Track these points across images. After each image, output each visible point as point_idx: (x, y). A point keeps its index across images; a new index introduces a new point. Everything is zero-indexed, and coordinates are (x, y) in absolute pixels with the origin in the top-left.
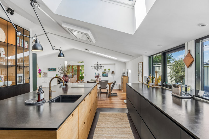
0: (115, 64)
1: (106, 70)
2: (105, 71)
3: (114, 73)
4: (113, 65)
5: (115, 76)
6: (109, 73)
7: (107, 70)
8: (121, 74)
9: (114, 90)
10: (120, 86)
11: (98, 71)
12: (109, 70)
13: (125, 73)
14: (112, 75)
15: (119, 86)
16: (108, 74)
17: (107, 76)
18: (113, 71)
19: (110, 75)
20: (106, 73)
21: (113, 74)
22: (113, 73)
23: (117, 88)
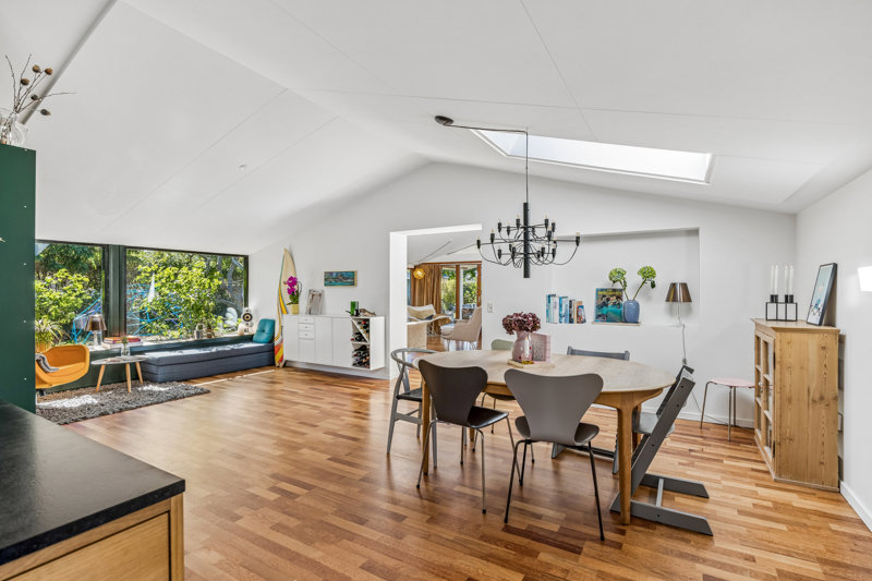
0: (695, 232)
1: (621, 273)
2: (618, 286)
3: (687, 298)
4: (682, 242)
5: (691, 324)
6: (649, 298)
7: (633, 279)
8: (757, 308)
9: (689, 424)
10: (746, 401)
11: (526, 275)
12: (648, 275)
13: (789, 299)
14: (671, 312)
15: (733, 399)
16: (637, 305)
17: (628, 316)
18: (679, 280)
19: (654, 312)
20: (625, 299)
21: (680, 306)
22: (679, 295)
23: (717, 414)
